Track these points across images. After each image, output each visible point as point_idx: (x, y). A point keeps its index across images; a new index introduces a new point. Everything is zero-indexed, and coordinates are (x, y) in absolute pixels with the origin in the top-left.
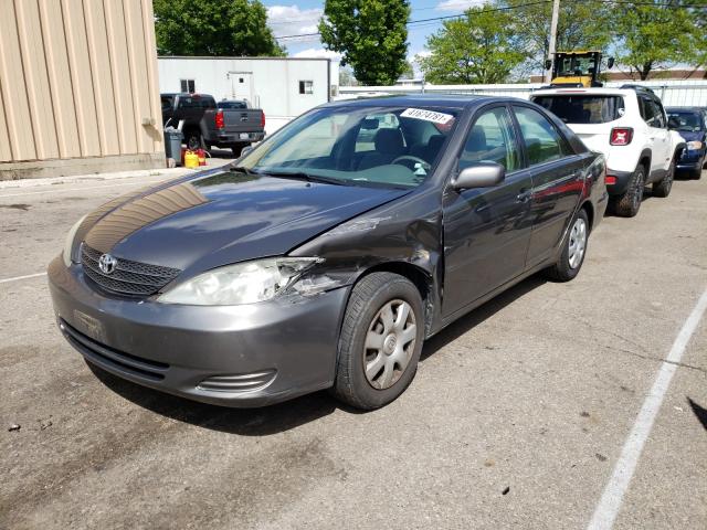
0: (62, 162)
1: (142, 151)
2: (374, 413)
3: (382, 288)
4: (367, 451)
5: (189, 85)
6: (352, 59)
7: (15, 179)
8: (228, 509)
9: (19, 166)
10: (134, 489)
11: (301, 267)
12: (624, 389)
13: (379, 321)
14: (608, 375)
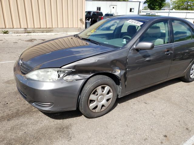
0: (58, 29)
1: (79, 27)
2: (93, 119)
3: (98, 81)
4: (83, 132)
5: (99, 9)
6: (148, 2)
7: (47, 32)
8: (31, 142)
9: (48, 29)
10: (12, 129)
11: (66, 72)
12: (187, 129)
13: (96, 91)
14: (184, 122)
